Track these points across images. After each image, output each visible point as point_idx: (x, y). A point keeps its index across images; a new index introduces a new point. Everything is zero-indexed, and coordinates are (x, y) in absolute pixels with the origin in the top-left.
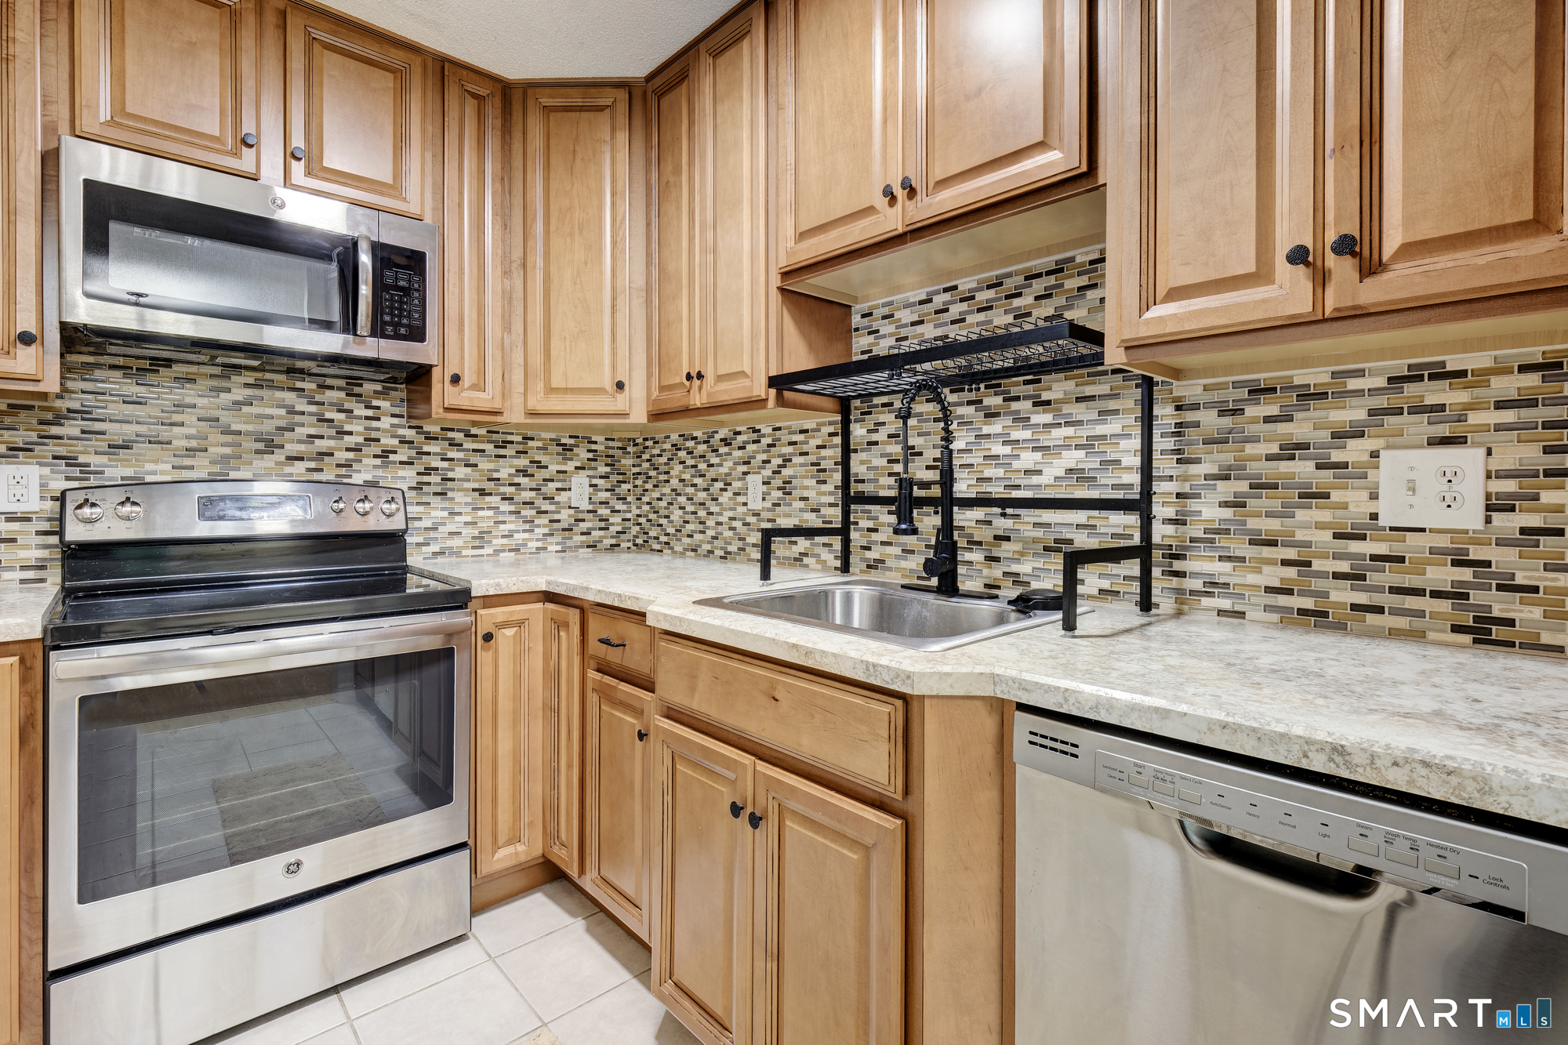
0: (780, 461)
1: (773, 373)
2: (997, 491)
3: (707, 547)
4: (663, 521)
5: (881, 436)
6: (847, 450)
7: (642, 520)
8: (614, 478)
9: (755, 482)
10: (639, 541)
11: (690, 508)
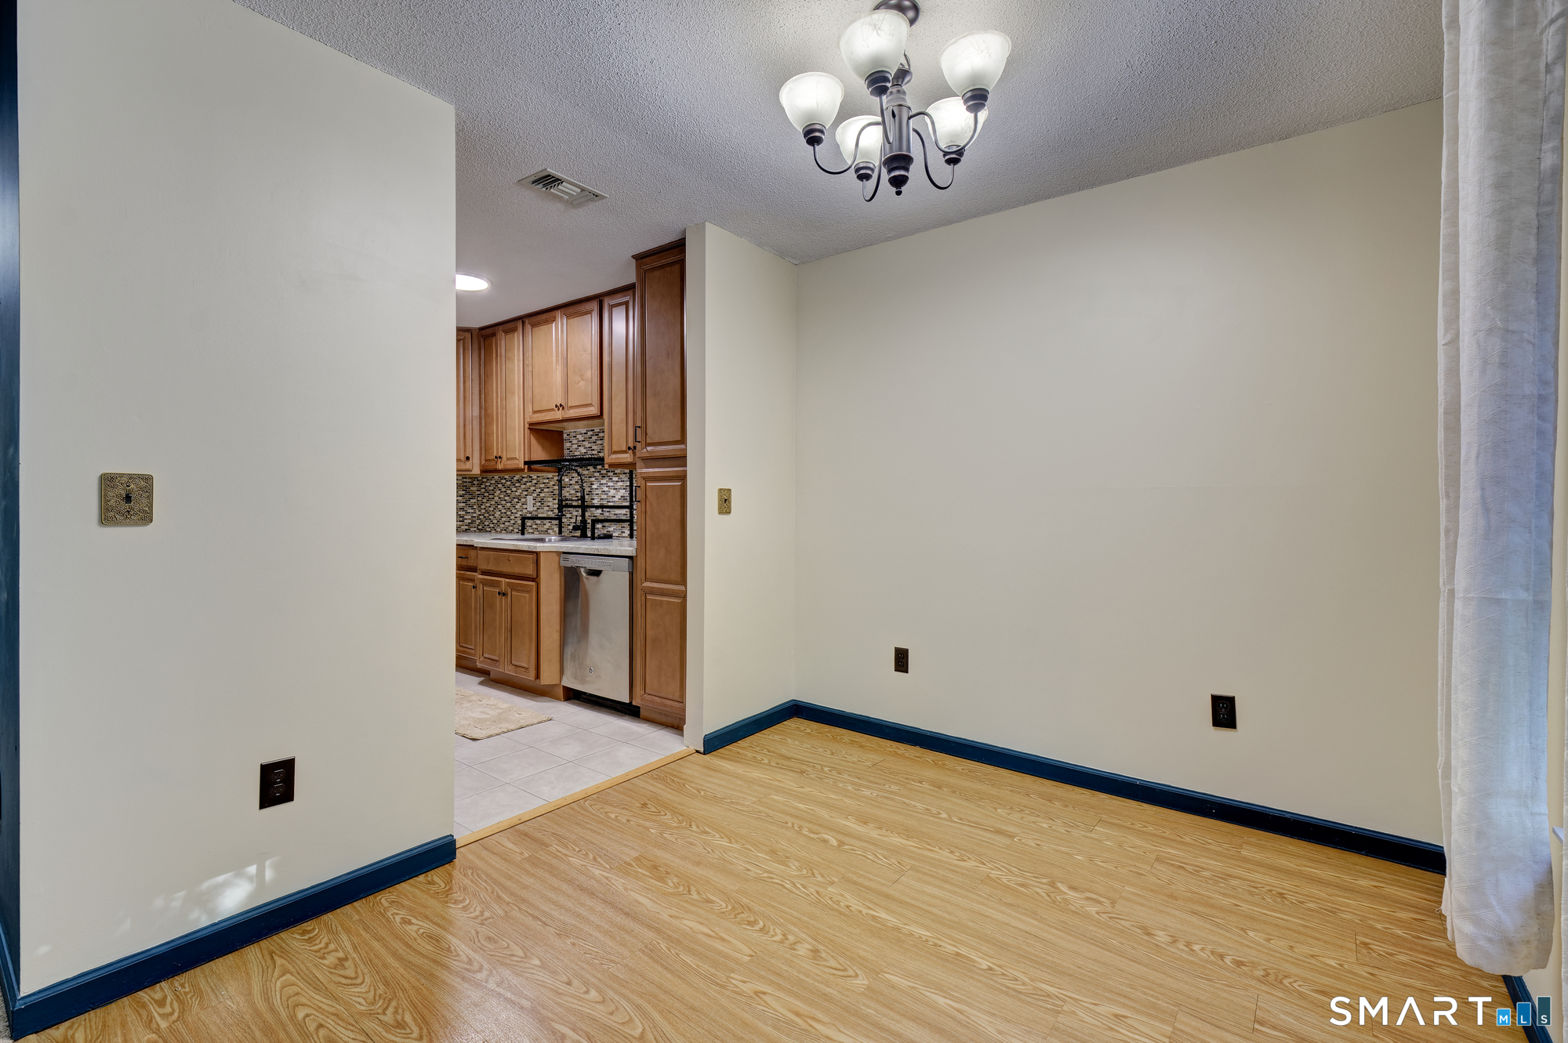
0: (539, 490)
1: (526, 460)
2: (605, 503)
3: (511, 528)
4: (492, 517)
5: (573, 482)
6: (561, 488)
7: (481, 517)
8: (467, 497)
9: (530, 499)
10: (480, 527)
11: (504, 511)
